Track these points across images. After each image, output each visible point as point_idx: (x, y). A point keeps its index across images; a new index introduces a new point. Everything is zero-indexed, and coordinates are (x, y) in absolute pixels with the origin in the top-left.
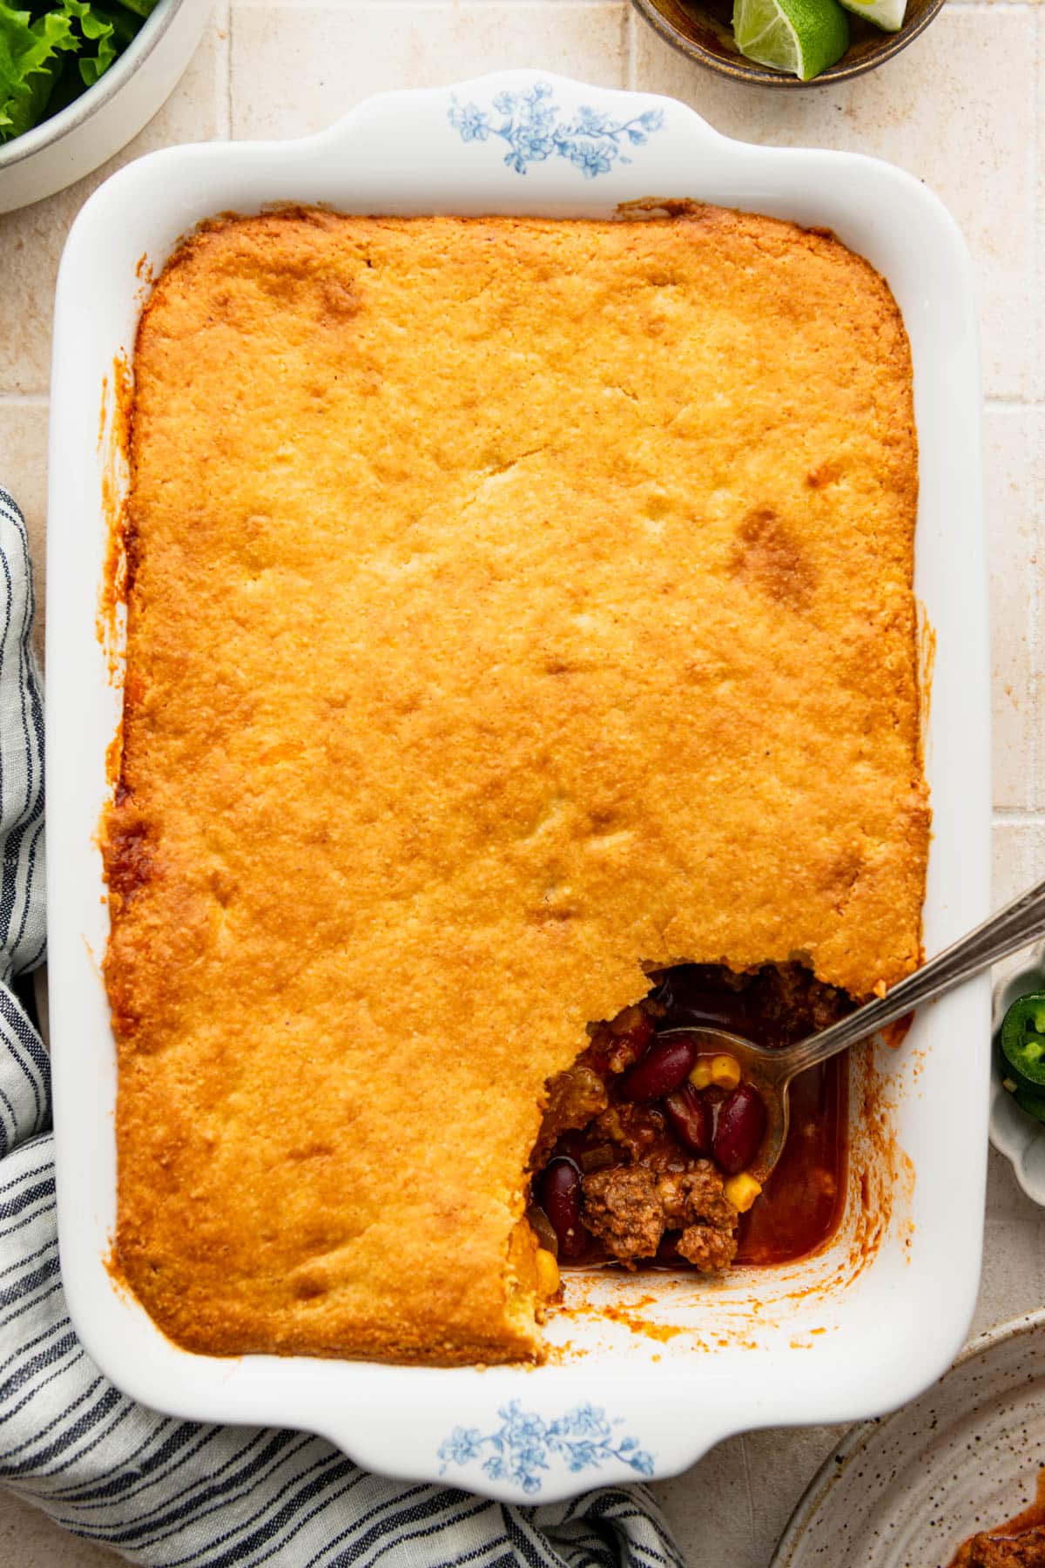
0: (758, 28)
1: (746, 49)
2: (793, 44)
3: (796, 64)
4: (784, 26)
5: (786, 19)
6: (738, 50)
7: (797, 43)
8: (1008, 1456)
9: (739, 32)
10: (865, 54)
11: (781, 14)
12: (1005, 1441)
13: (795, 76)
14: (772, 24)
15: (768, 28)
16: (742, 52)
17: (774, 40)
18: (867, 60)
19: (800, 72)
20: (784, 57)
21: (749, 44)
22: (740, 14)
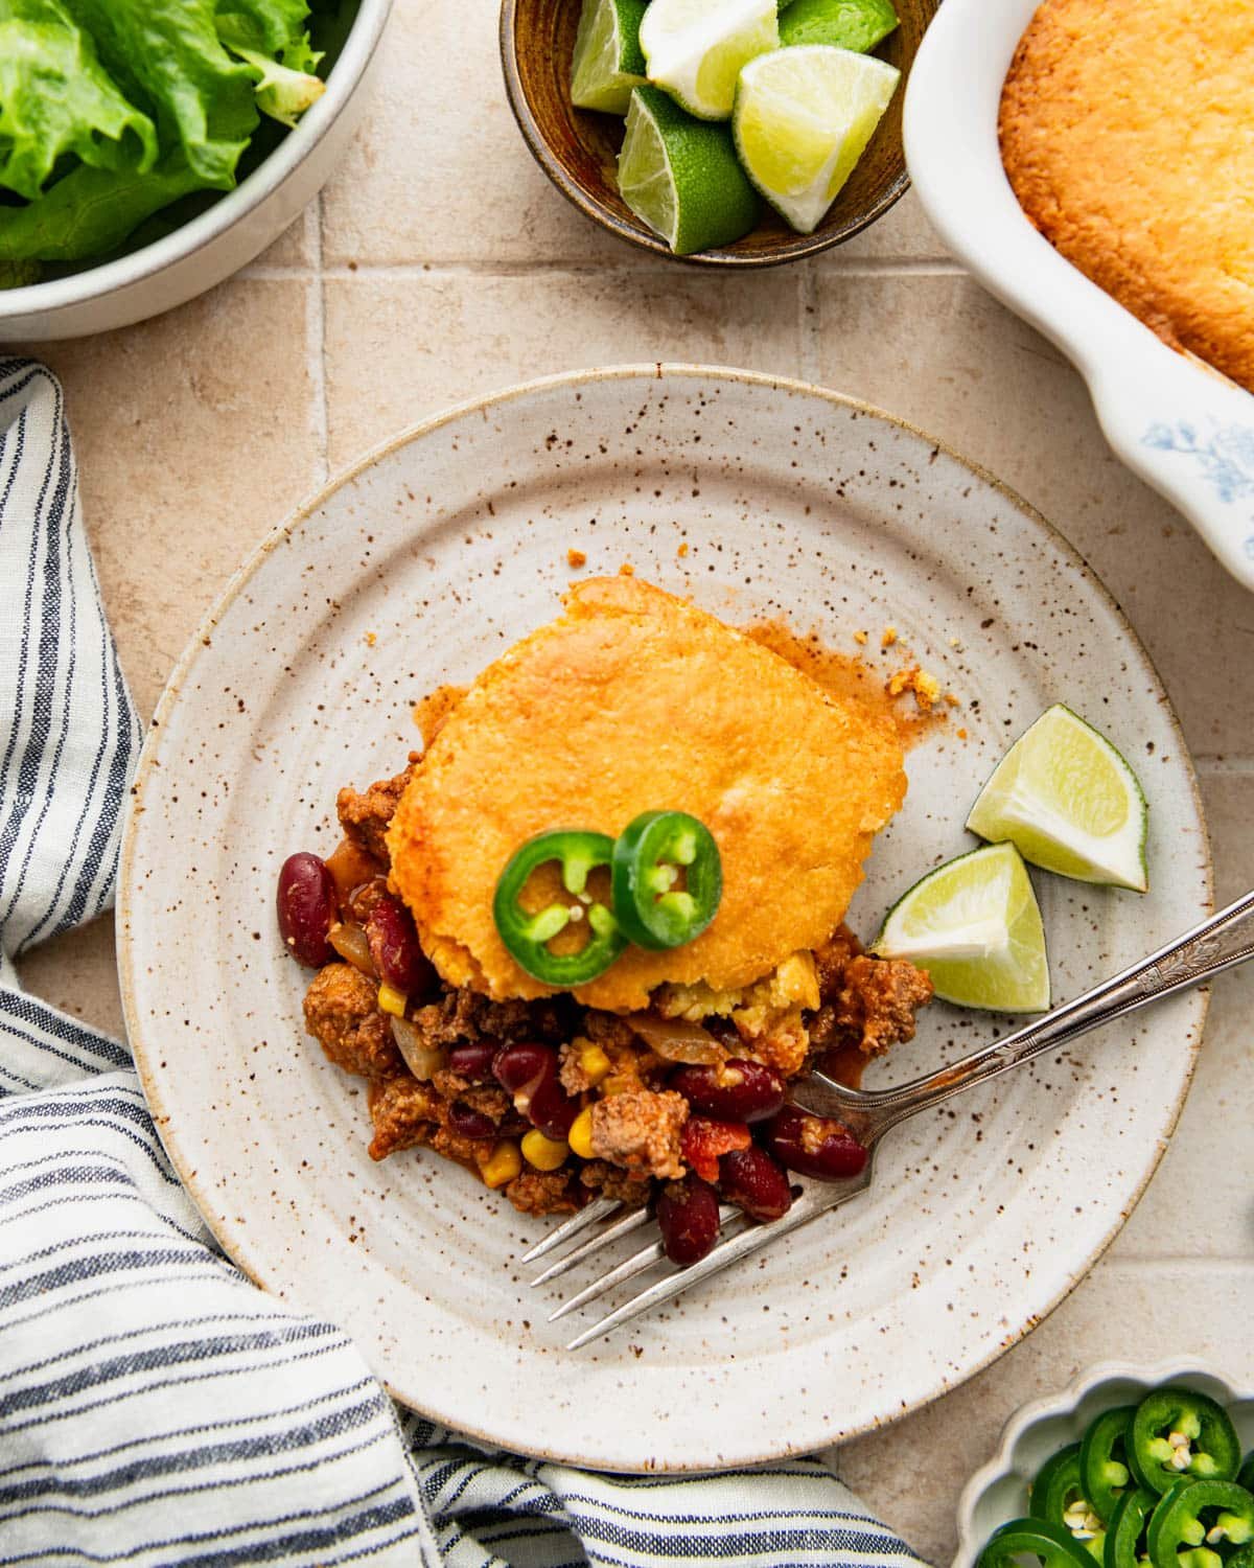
0: (642, 175)
1: (626, 193)
2: (673, 208)
3: (671, 232)
4: (668, 184)
5: (671, 176)
6: (618, 190)
7: (677, 208)
8: (368, 710)
9: (623, 171)
10: (761, 247)
11: (668, 169)
12: (354, 696)
13: (667, 244)
14: (656, 176)
15: (652, 179)
16: (622, 195)
17: (654, 194)
18: (758, 256)
19: (673, 241)
20: (659, 220)
21: (630, 188)
22: (628, 151)
